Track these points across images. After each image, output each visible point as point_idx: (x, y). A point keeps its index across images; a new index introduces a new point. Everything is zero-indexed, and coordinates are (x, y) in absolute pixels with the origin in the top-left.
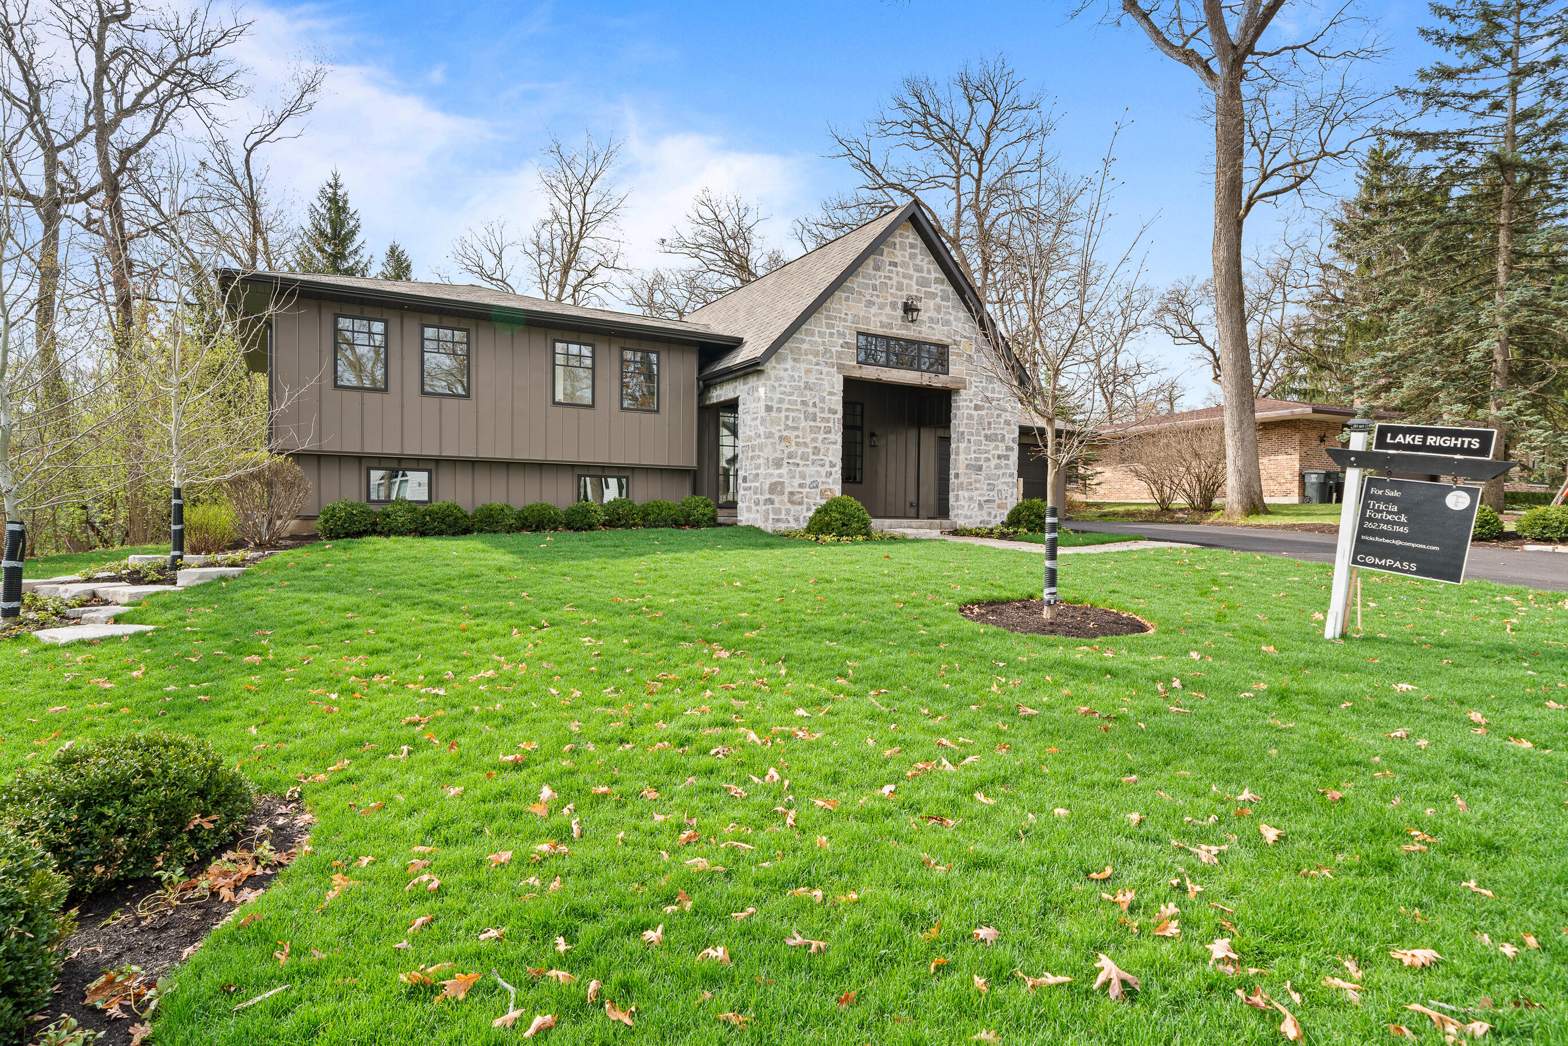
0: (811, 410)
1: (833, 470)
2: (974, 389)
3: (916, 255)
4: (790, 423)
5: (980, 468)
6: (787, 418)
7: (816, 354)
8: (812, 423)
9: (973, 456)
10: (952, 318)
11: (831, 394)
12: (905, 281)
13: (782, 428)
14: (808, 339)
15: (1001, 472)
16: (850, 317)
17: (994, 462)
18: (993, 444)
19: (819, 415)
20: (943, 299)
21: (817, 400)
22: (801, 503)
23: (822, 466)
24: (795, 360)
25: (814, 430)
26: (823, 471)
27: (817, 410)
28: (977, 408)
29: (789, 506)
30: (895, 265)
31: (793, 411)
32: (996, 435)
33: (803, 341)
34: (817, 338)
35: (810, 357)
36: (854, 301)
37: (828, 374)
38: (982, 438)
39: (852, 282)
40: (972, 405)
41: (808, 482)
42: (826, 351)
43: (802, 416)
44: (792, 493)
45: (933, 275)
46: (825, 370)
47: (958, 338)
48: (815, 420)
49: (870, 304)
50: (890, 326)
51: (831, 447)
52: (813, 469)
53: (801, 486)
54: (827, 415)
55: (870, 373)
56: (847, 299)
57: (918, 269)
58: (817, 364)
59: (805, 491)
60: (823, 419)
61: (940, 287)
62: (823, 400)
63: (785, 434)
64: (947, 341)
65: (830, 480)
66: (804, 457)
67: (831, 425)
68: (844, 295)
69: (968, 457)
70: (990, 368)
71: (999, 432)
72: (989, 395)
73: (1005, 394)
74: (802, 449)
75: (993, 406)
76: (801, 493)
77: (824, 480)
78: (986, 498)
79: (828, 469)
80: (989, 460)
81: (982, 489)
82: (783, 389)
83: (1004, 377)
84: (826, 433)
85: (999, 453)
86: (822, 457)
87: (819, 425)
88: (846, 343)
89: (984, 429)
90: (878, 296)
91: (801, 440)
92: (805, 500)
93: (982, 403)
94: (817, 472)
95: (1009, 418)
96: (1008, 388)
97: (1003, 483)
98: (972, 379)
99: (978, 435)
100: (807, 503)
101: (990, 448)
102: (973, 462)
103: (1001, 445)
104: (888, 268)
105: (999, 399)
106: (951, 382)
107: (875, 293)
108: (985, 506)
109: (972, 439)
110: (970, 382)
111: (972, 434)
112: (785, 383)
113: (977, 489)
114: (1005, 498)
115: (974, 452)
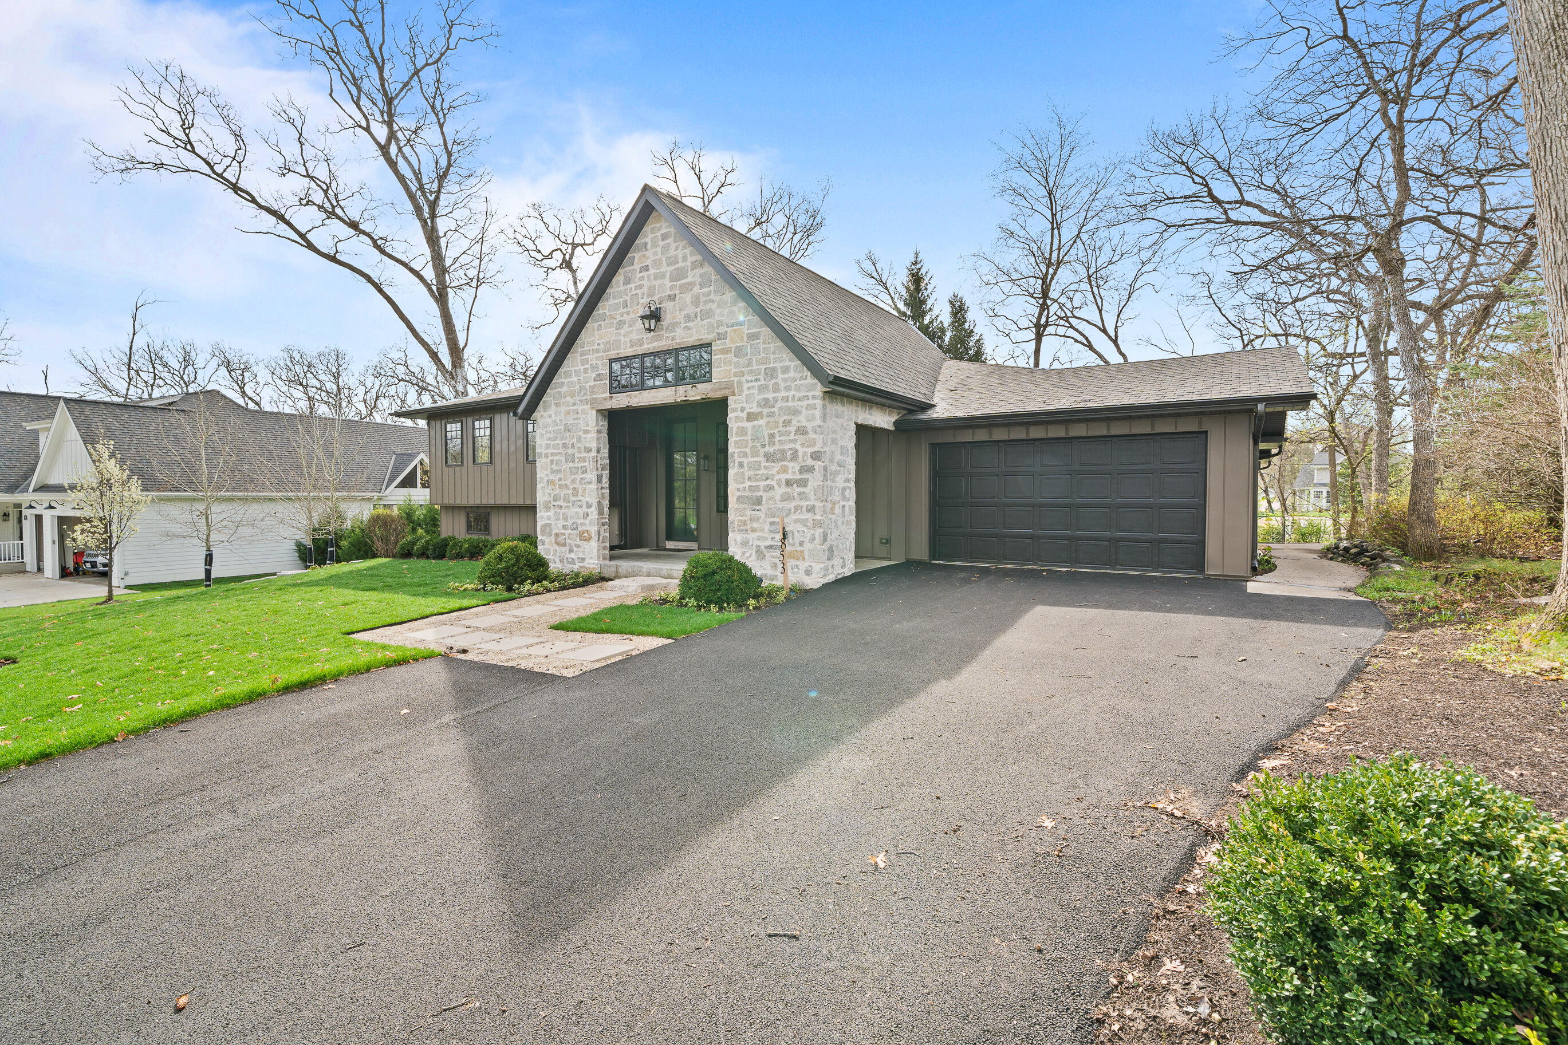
0: (570, 451)
1: (590, 510)
2: (746, 392)
3: (668, 245)
4: (554, 467)
5: (759, 501)
6: (552, 461)
7: (573, 395)
8: (571, 465)
9: (748, 484)
10: (714, 306)
11: (586, 432)
12: (657, 283)
13: (548, 472)
14: (566, 381)
15: (792, 505)
16: (602, 346)
17: (780, 491)
18: (778, 466)
19: (577, 455)
20: (702, 286)
21: (574, 440)
22: (564, 545)
23: (581, 506)
24: (557, 405)
25: (574, 471)
26: (581, 511)
27: (575, 451)
28: (751, 417)
29: (556, 547)
30: (646, 269)
31: (556, 454)
32: (783, 452)
33: (563, 384)
34: (575, 379)
35: (569, 399)
36: (606, 327)
37: (583, 412)
38: (762, 459)
40: (744, 415)
41: (569, 524)
42: (581, 388)
43: (563, 459)
44: (557, 535)
45: (690, 259)
46: (580, 408)
47: (722, 330)
48: (573, 462)
49: (621, 323)
50: (641, 342)
51: (588, 487)
52: (574, 510)
53: (564, 527)
54: (583, 455)
55: (622, 401)
56: (600, 327)
57: (672, 261)
58: (574, 404)
59: (567, 532)
60: (580, 458)
61: (699, 271)
62: (579, 440)
63: (551, 477)
64: (706, 337)
65: (587, 522)
67: (586, 464)
68: (596, 325)
69: (741, 486)
70: (772, 357)
71: (787, 447)
72: (770, 396)
73: (798, 389)
74: (565, 491)
75: (776, 410)
76: (564, 534)
77: (582, 521)
78: (769, 543)
79: (585, 510)
80: (771, 488)
81: (762, 530)
82: (548, 435)
83: (792, 364)
84: (583, 473)
85: (789, 476)
86: (581, 498)
87: (577, 465)
88: (599, 375)
89: (764, 446)
90: (628, 313)
91: (563, 483)
92: (568, 541)
93: (760, 409)
94: (576, 513)
95: (804, 424)
96: (801, 379)
97: (796, 521)
98: (743, 379)
99: (755, 454)
100: (570, 545)
101: (774, 471)
102: (747, 494)
103: (790, 465)
104: (639, 275)
105: (786, 399)
106: (714, 390)
107: (625, 310)
108: (768, 555)
109: (745, 461)
110: (740, 384)
111: (745, 455)
112: (550, 429)
113: (753, 530)
114: (801, 543)
115: (749, 479)
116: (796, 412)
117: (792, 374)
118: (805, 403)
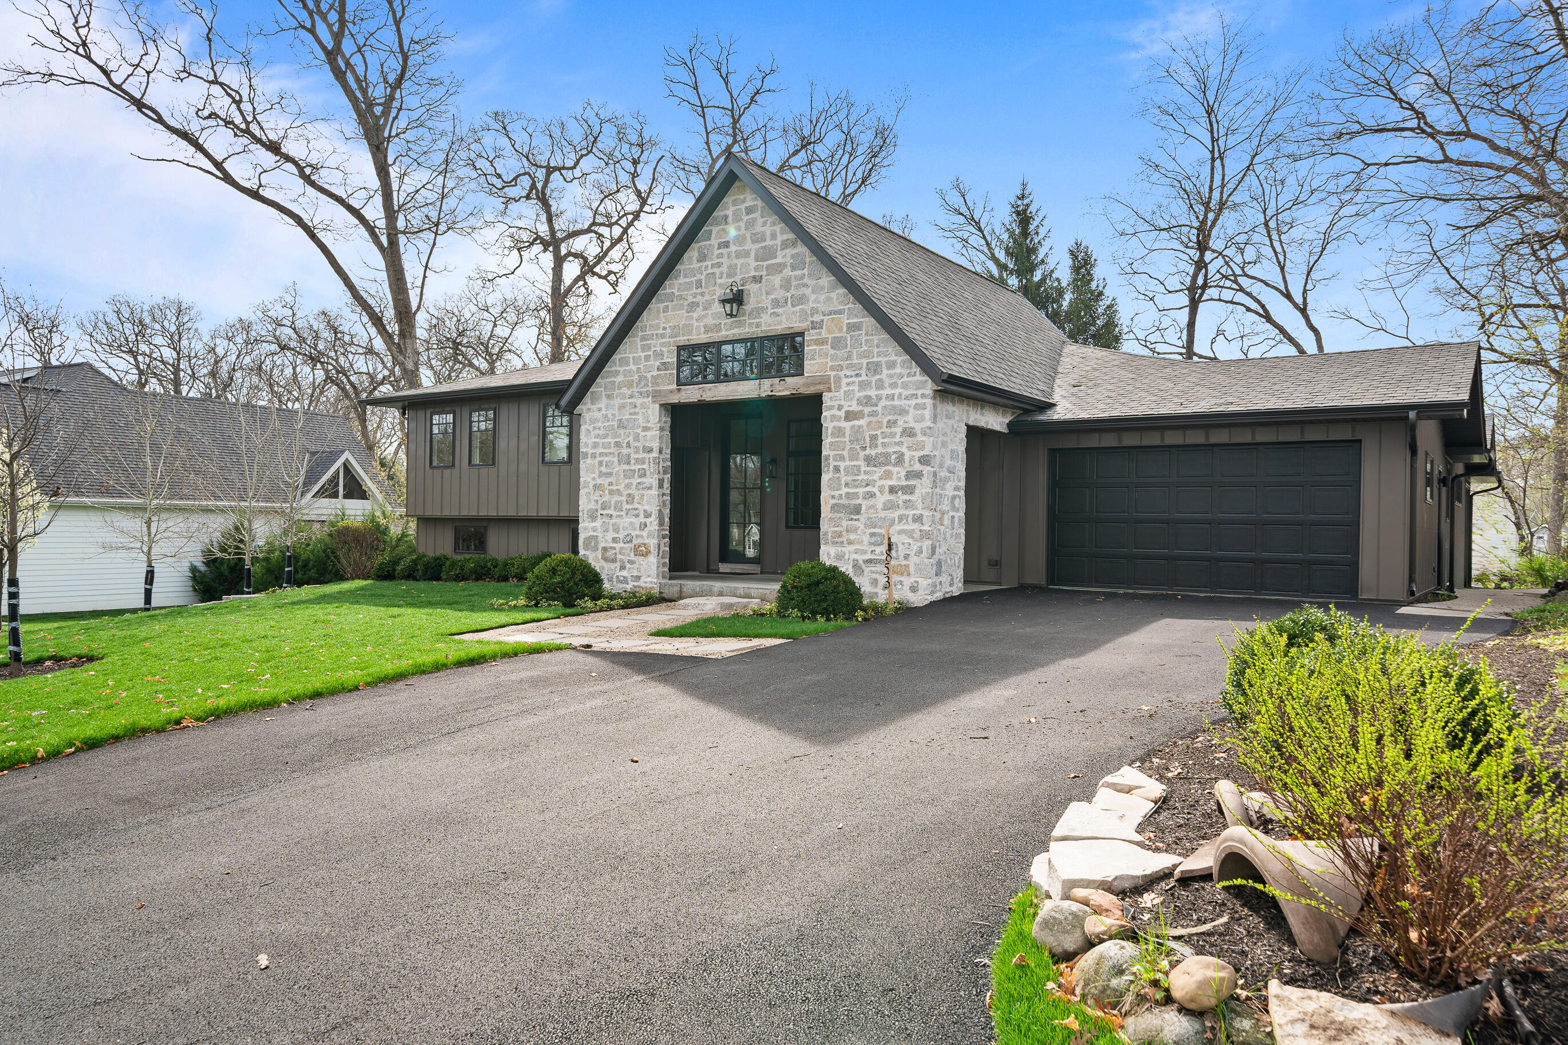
0: (625, 451)
1: (648, 520)
2: (844, 388)
3: (754, 220)
4: (603, 469)
5: (857, 510)
6: (601, 463)
7: (630, 385)
8: (626, 467)
9: (844, 490)
10: (808, 291)
11: (646, 429)
12: (740, 262)
13: (596, 475)
14: (621, 369)
15: (896, 514)
16: (668, 330)
17: (881, 499)
18: (880, 471)
19: (633, 456)
20: (794, 268)
21: (631, 439)
22: (614, 561)
23: (637, 516)
24: (609, 397)
25: (629, 474)
26: (637, 521)
27: (631, 450)
28: (849, 416)
29: (604, 563)
30: (726, 245)
31: (606, 455)
32: (887, 455)
33: (617, 373)
34: (633, 367)
35: (624, 390)
36: (674, 309)
37: (643, 406)
38: (861, 463)
39: (672, 286)
40: (842, 414)
41: (621, 536)
42: (641, 378)
43: (616, 460)
44: (605, 549)
45: (780, 239)
46: (639, 401)
47: (817, 318)
48: (629, 463)
49: (693, 306)
50: (718, 328)
51: (646, 493)
52: (627, 520)
53: (615, 540)
54: (641, 455)
55: (692, 394)
56: (666, 309)
57: (758, 238)
58: (631, 397)
59: (617, 546)
60: (637, 460)
61: (790, 252)
62: (637, 438)
63: (599, 481)
64: (797, 325)
65: (645, 534)
66: (618, 507)
67: (645, 466)
68: (661, 306)
69: (836, 493)
70: (876, 350)
71: (891, 450)
72: (873, 393)
73: (905, 386)
74: (616, 498)
75: (879, 409)
76: (614, 548)
77: (638, 533)
78: (868, 556)
79: (643, 520)
80: (872, 495)
81: (861, 543)
82: (597, 432)
83: (899, 359)
84: (640, 477)
85: (893, 482)
86: (637, 506)
87: (633, 468)
88: (664, 364)
89: (864, 448)
90: (702, 294)
91: (614, 488)
92: (619, 557)
93: (860, 408)
94: (631, 523)
95: (912, 424)
96: (909, 375)
97: (900, 532)
98: (842, 374)
99: (853, 457)
100: (622, 560)
101: (876, 477)
102: (844, 501)
103: (895, 470)
104: (717, 252)
105: (891, 397)
106: (807, 385)
107: (699, 290)
108: (867, 570)
109: (842, 465)
110: (838, 379)
111: (842, 458)
112: (600, 424)
113: (850, 543)
114: (906, 557)
115: (847, 485)
116: (903, 412)
117: (898, 370)
118: (913, 402)
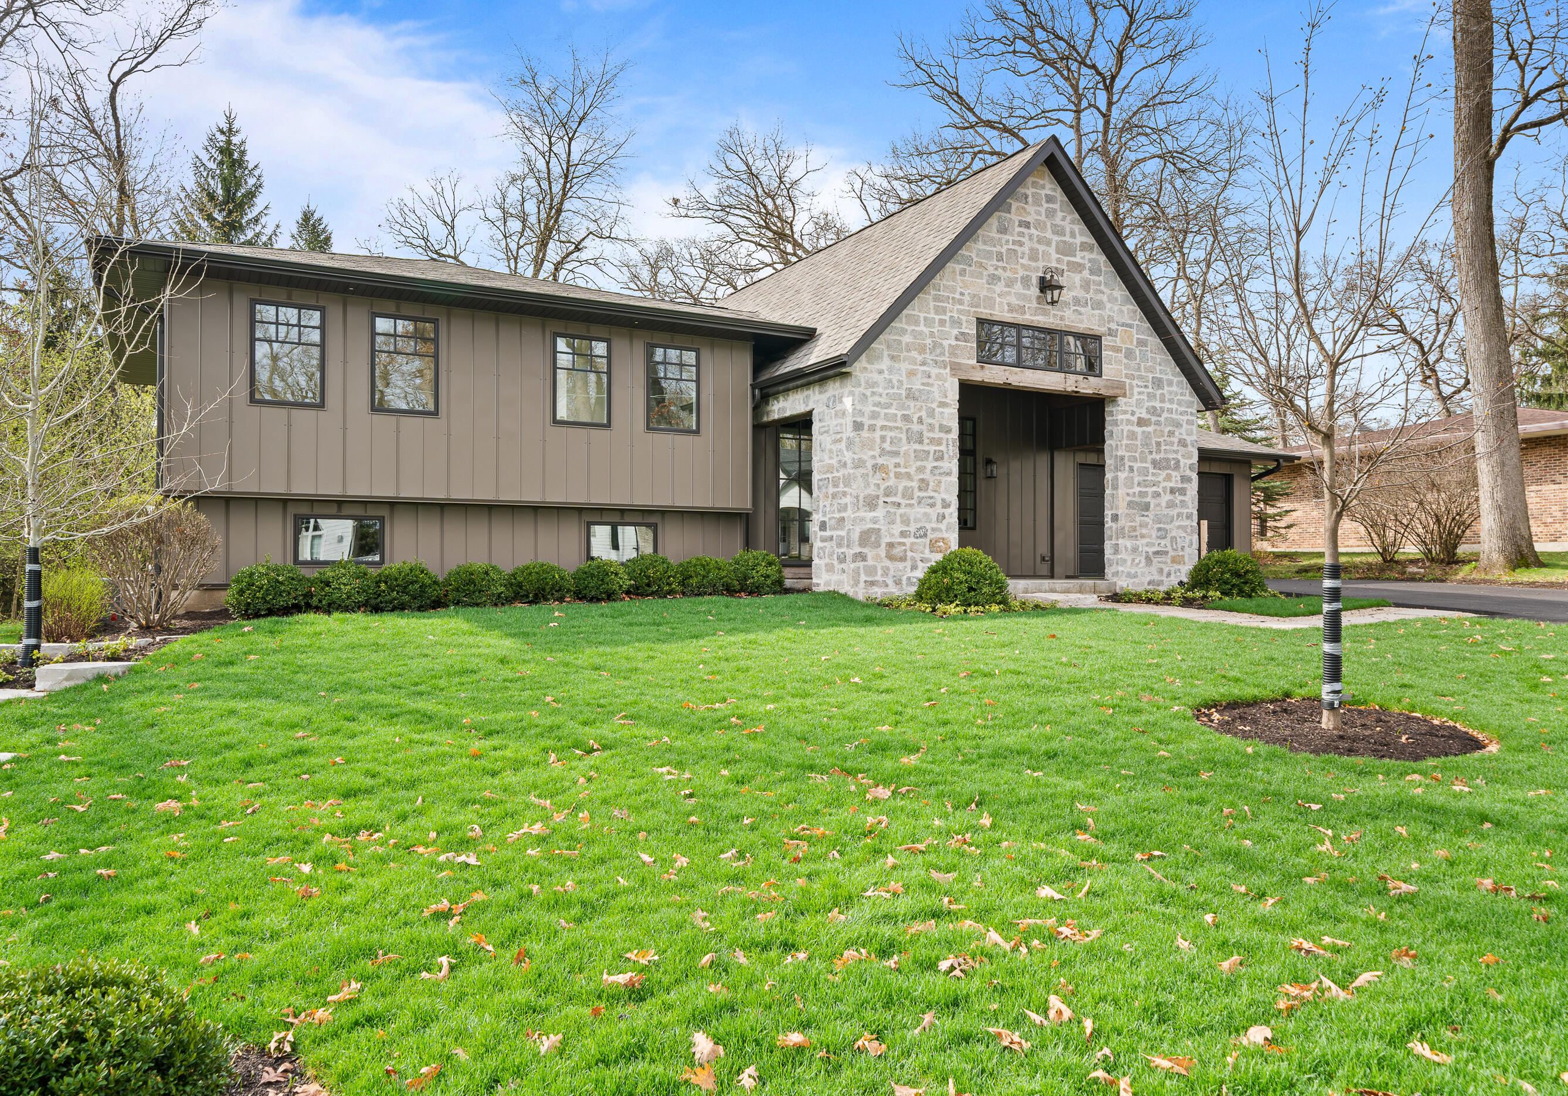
0: (916, 427)
1: (947, 511)
2: (1136, 397)
3: (1054, 211)
4: (887, 446)
5: (1146, 507)
6: (883, 439)
7: (922, 350)
8: (917, 447)
9: (1137, 489)
10: (1105, 298)
11: (943, 404)
12: (1041, 248)
13: (877, 453)
14: (910, 328)
15: (1174, 512)
16: (967, 298)
17: (1166, 497)
18: (1163, 474)
19: (926, 434)
20: (1092, 273)
21: (924, 414)
22: (903, 559)
23: (932, 505)
24: (892, 358)
25: (921, 456)
26: (933, 513)
27: (924, 427)
28: (1141, 422)
29: (888, 563)
30: (1027, 225)
31: (891, 429)
32: (1167, 460)
33: (904, 332)
34: (922, 328)
35: (914, 354)
36: (972, 275)
37: (939, 377)
38: (1148, 465)
39: (969, 249)
40: (1135, 419)
41: (912, 529)
42: (935, 345)
43: (904, 436)
44: (891, 545)
45: (1079, 239)
46: (934, 371)
47: (1113, 326)
48: (921, 442)
49: (994, 279)
50: (1022, 309)
51: (944, 479)
52: (919, 511)
53: (903, 534)
54: (937, 435)
55: (995, 375)
56: (963, 273)
57: (1059, 231)
58: (924, 364)
59: (908, 541)
60: (932, 441)
61: (1088, 255)
62: (931, 413)
63: (880, 461)
64: (1098, 329)
65: (943, 526)
66: (907, 494)
67: (943, 448)
68: (958, 267)
69: (1131, 491)
70: (1158, 368)
71: (1171, 456)
72: (1158, 405)
73: (1179, 403)
74: (904, 483)
75: (1162, 419)
76: (904, 544)
77: (934, 525)
78: (1155, 549)
79: (941, 511)
80: (1158, 495)
81: (1150, 537)
82: (877, 399)
83: (1175, 380)
84: (936, 460)
85: (1172, 485)
86: (932, 494)
87: (926, 448)
88: (963, 334)
89: (1151, 452)
90: (1004, 269)
91: (903, 470)
92: (909, 554)
93: (1148, 416)
94: (925, 514)
95: (1185, 437)
96: (1182, 394)
97: (1179, 527)
98: (1134, 382)
99: (1143, 460)
100: (913, 559)
101: (1160, 479)
102: (1137, 499)
103: (1174, 474)
104: (1018, 229)
105: (1170, 411)
106: (1106, 387)
107: (1000, 264)
108: (1155, 560)
109: (1136, 466)
110: (1132, 387)
111: (1135, 459)
112: (880, 390)
113: (1143, 536)
114: (1183, 548)
115: (1139, 484)
116: (1179, 425)
117: (1174, 388)
118: (1185, 418)
